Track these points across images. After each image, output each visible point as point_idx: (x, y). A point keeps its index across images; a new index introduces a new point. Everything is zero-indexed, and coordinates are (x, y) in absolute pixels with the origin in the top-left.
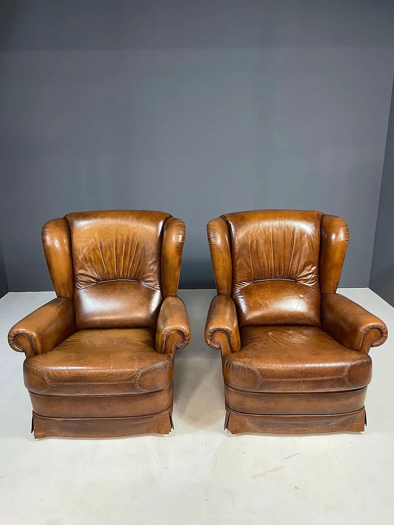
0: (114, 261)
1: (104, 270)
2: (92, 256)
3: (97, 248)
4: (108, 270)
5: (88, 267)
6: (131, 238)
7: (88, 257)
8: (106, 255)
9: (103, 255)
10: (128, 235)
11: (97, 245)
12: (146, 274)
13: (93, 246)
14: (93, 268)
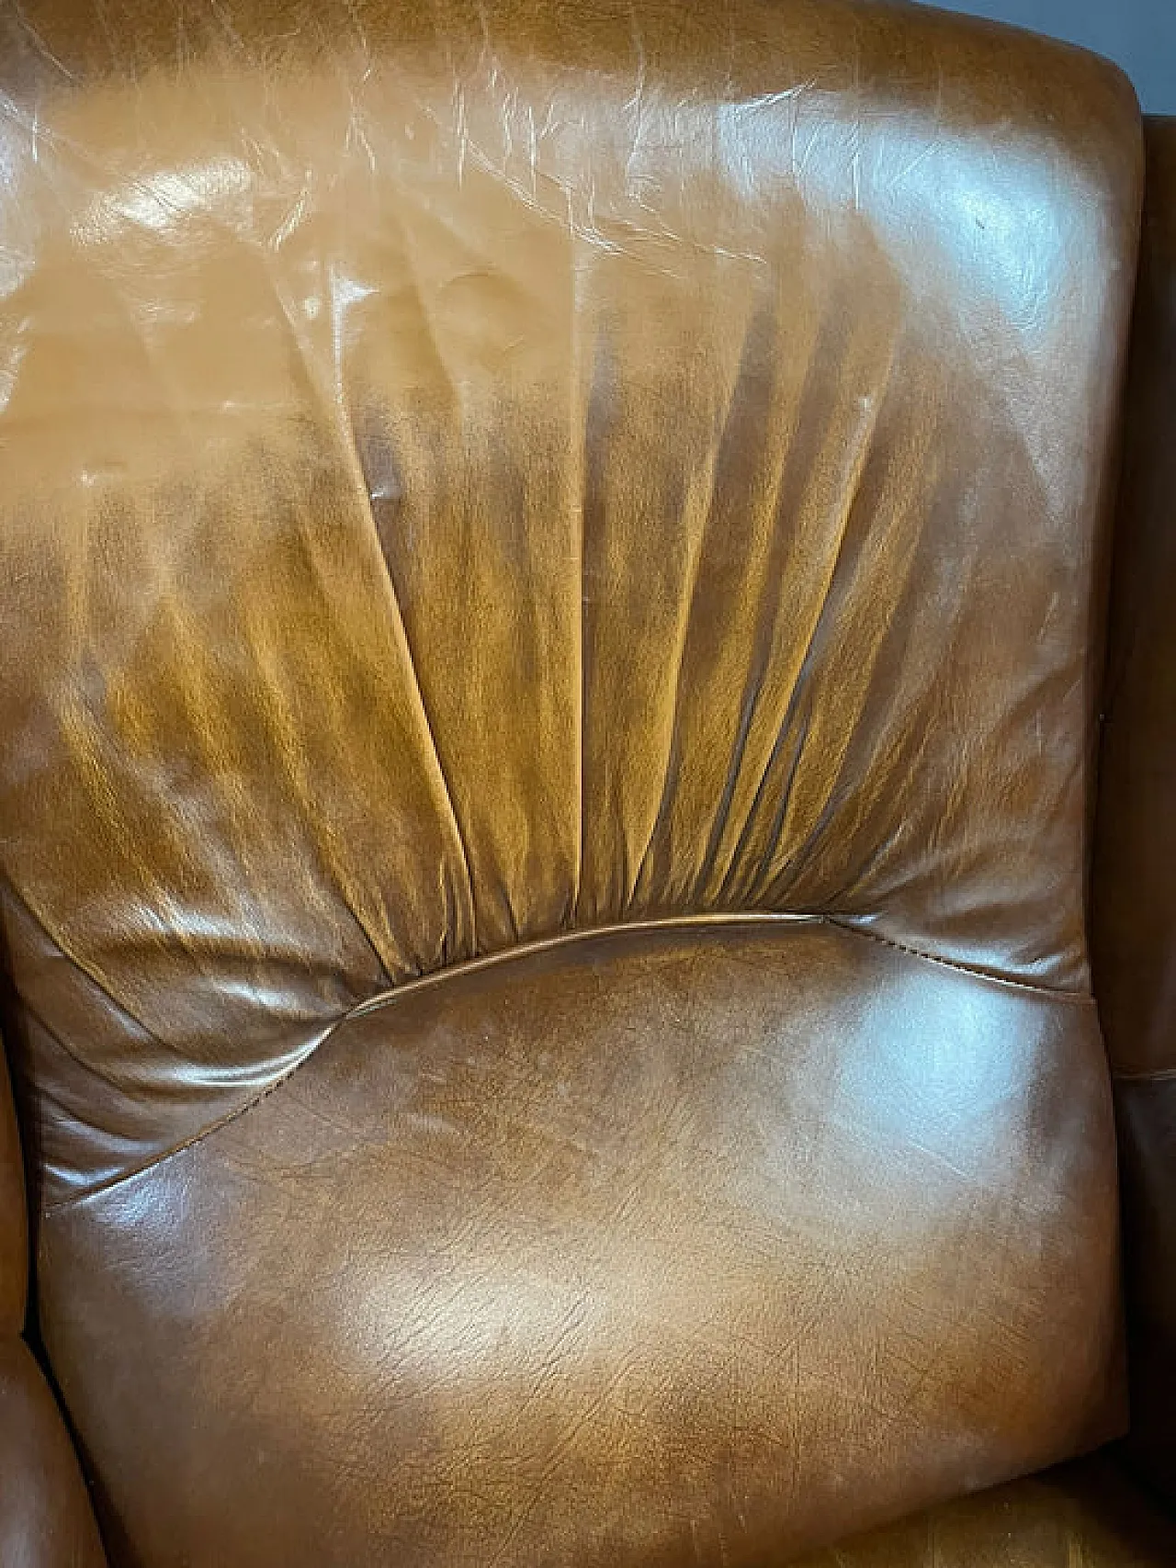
0: (562, 709)
1: (429, 841)
2: (269, 664)
3: (341, 533)
4: (484, 835)
5: (220, 829)
6: (793, 374)
7: (208, 676)
8: (461, 631)
9: (423, 626)
10: (763, 331)
11: (328, 483)
12: (954, 831)
13: (280, 500)
14: (293, 832)
